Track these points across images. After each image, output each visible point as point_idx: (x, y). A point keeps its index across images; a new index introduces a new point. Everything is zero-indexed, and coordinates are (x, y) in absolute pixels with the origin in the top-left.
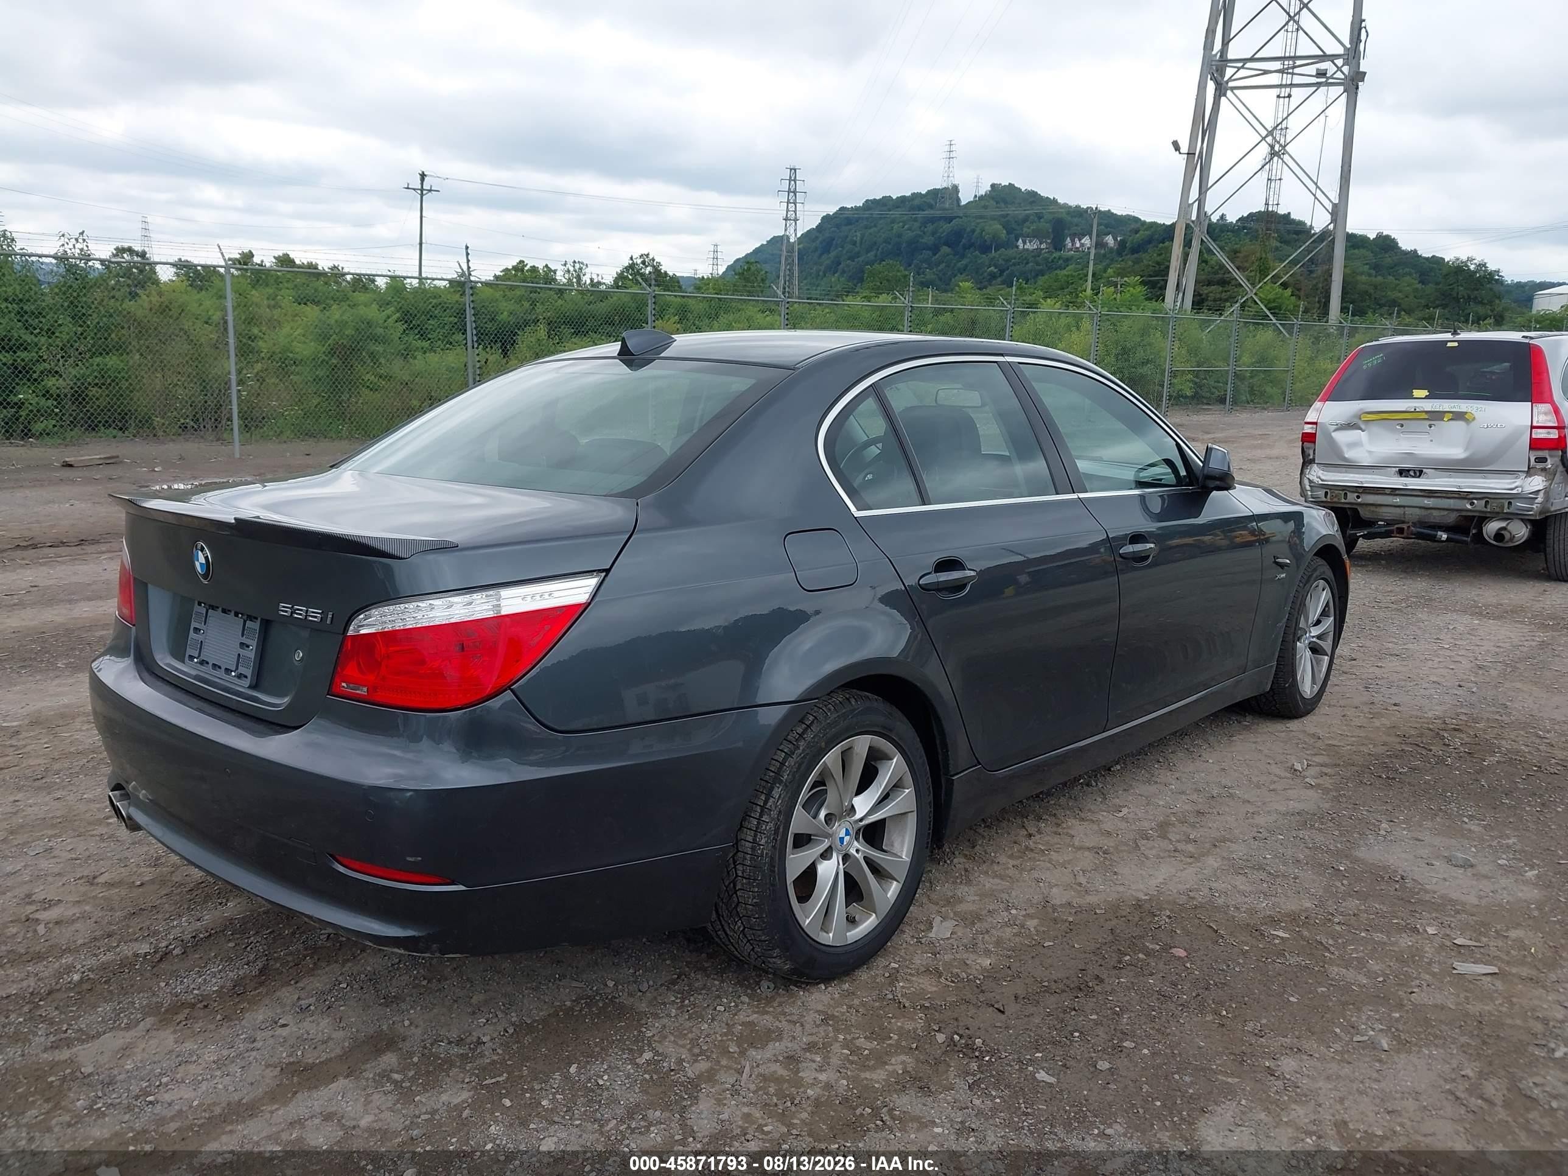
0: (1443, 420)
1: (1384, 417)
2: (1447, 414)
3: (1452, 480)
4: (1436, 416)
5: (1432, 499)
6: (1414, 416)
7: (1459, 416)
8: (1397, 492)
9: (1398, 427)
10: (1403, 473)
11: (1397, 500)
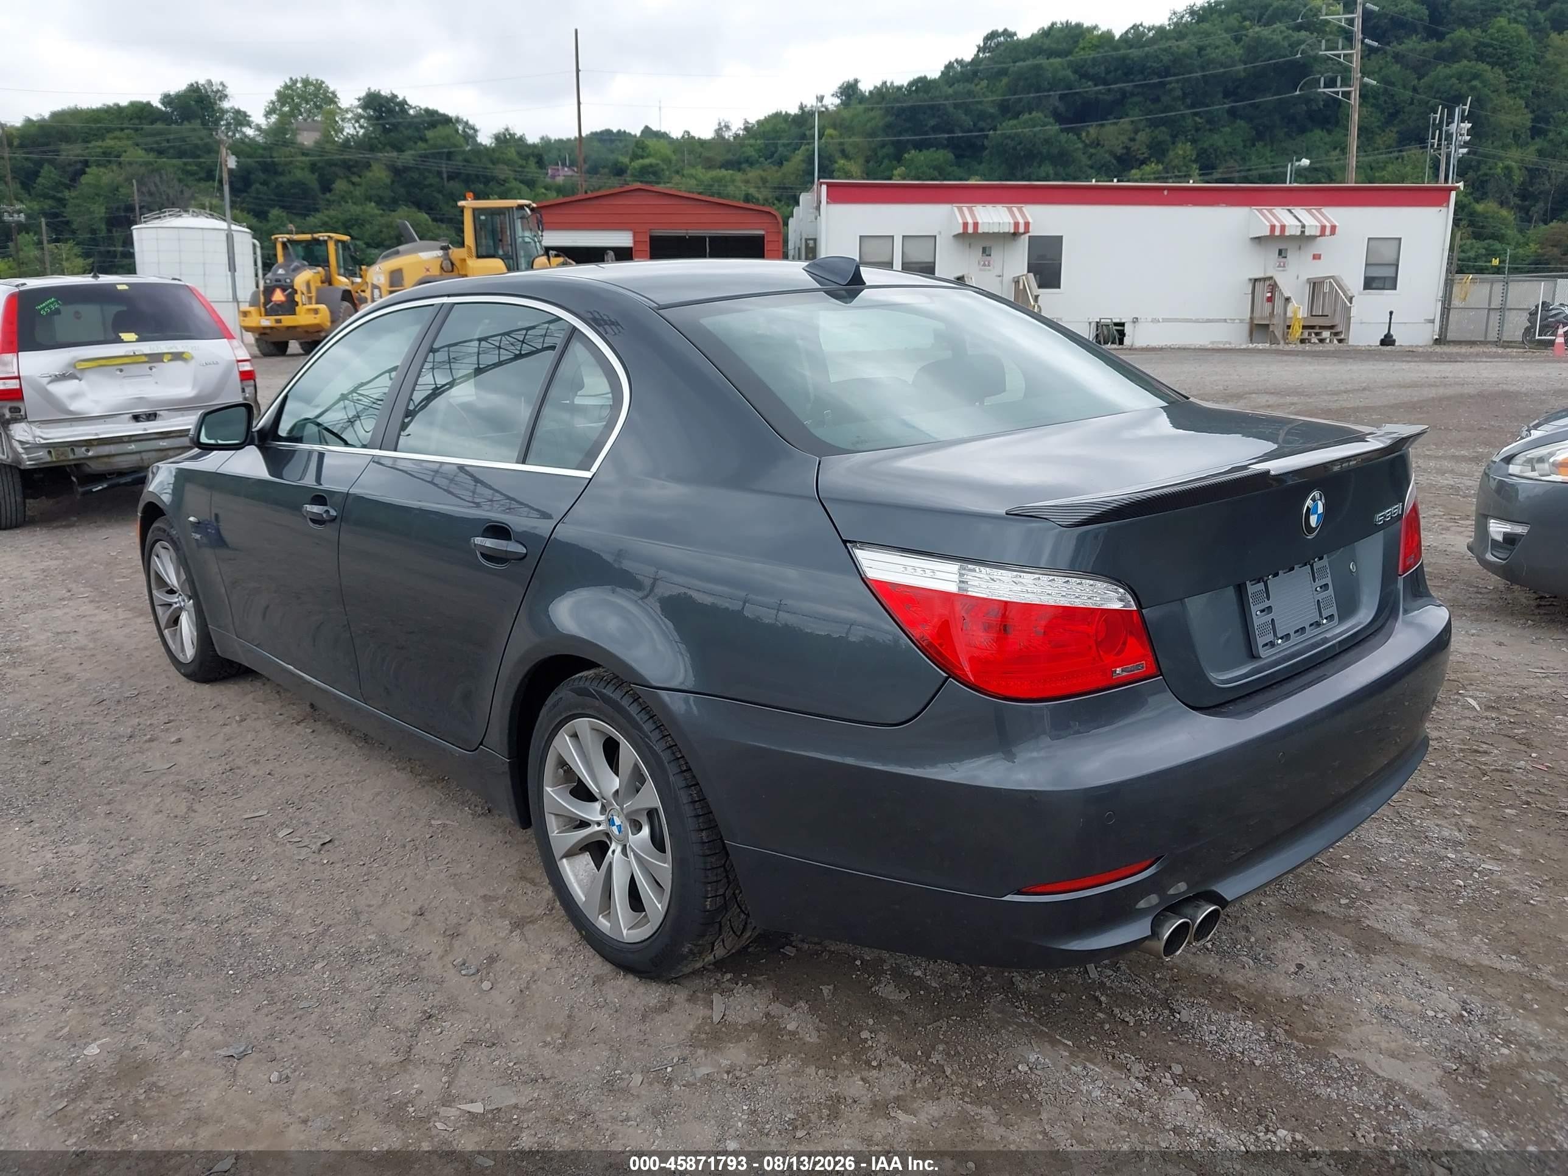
0: (163, 361)
1: (101, 364)
2: (166, 356)
3: (185, 418)
4: (156, 358)
5: (167, 440)
6: (134, 359)
7: (178, 356)
8: (133, 438)
9: (118, 373)
10: (136, 418)
11: (132, 447)
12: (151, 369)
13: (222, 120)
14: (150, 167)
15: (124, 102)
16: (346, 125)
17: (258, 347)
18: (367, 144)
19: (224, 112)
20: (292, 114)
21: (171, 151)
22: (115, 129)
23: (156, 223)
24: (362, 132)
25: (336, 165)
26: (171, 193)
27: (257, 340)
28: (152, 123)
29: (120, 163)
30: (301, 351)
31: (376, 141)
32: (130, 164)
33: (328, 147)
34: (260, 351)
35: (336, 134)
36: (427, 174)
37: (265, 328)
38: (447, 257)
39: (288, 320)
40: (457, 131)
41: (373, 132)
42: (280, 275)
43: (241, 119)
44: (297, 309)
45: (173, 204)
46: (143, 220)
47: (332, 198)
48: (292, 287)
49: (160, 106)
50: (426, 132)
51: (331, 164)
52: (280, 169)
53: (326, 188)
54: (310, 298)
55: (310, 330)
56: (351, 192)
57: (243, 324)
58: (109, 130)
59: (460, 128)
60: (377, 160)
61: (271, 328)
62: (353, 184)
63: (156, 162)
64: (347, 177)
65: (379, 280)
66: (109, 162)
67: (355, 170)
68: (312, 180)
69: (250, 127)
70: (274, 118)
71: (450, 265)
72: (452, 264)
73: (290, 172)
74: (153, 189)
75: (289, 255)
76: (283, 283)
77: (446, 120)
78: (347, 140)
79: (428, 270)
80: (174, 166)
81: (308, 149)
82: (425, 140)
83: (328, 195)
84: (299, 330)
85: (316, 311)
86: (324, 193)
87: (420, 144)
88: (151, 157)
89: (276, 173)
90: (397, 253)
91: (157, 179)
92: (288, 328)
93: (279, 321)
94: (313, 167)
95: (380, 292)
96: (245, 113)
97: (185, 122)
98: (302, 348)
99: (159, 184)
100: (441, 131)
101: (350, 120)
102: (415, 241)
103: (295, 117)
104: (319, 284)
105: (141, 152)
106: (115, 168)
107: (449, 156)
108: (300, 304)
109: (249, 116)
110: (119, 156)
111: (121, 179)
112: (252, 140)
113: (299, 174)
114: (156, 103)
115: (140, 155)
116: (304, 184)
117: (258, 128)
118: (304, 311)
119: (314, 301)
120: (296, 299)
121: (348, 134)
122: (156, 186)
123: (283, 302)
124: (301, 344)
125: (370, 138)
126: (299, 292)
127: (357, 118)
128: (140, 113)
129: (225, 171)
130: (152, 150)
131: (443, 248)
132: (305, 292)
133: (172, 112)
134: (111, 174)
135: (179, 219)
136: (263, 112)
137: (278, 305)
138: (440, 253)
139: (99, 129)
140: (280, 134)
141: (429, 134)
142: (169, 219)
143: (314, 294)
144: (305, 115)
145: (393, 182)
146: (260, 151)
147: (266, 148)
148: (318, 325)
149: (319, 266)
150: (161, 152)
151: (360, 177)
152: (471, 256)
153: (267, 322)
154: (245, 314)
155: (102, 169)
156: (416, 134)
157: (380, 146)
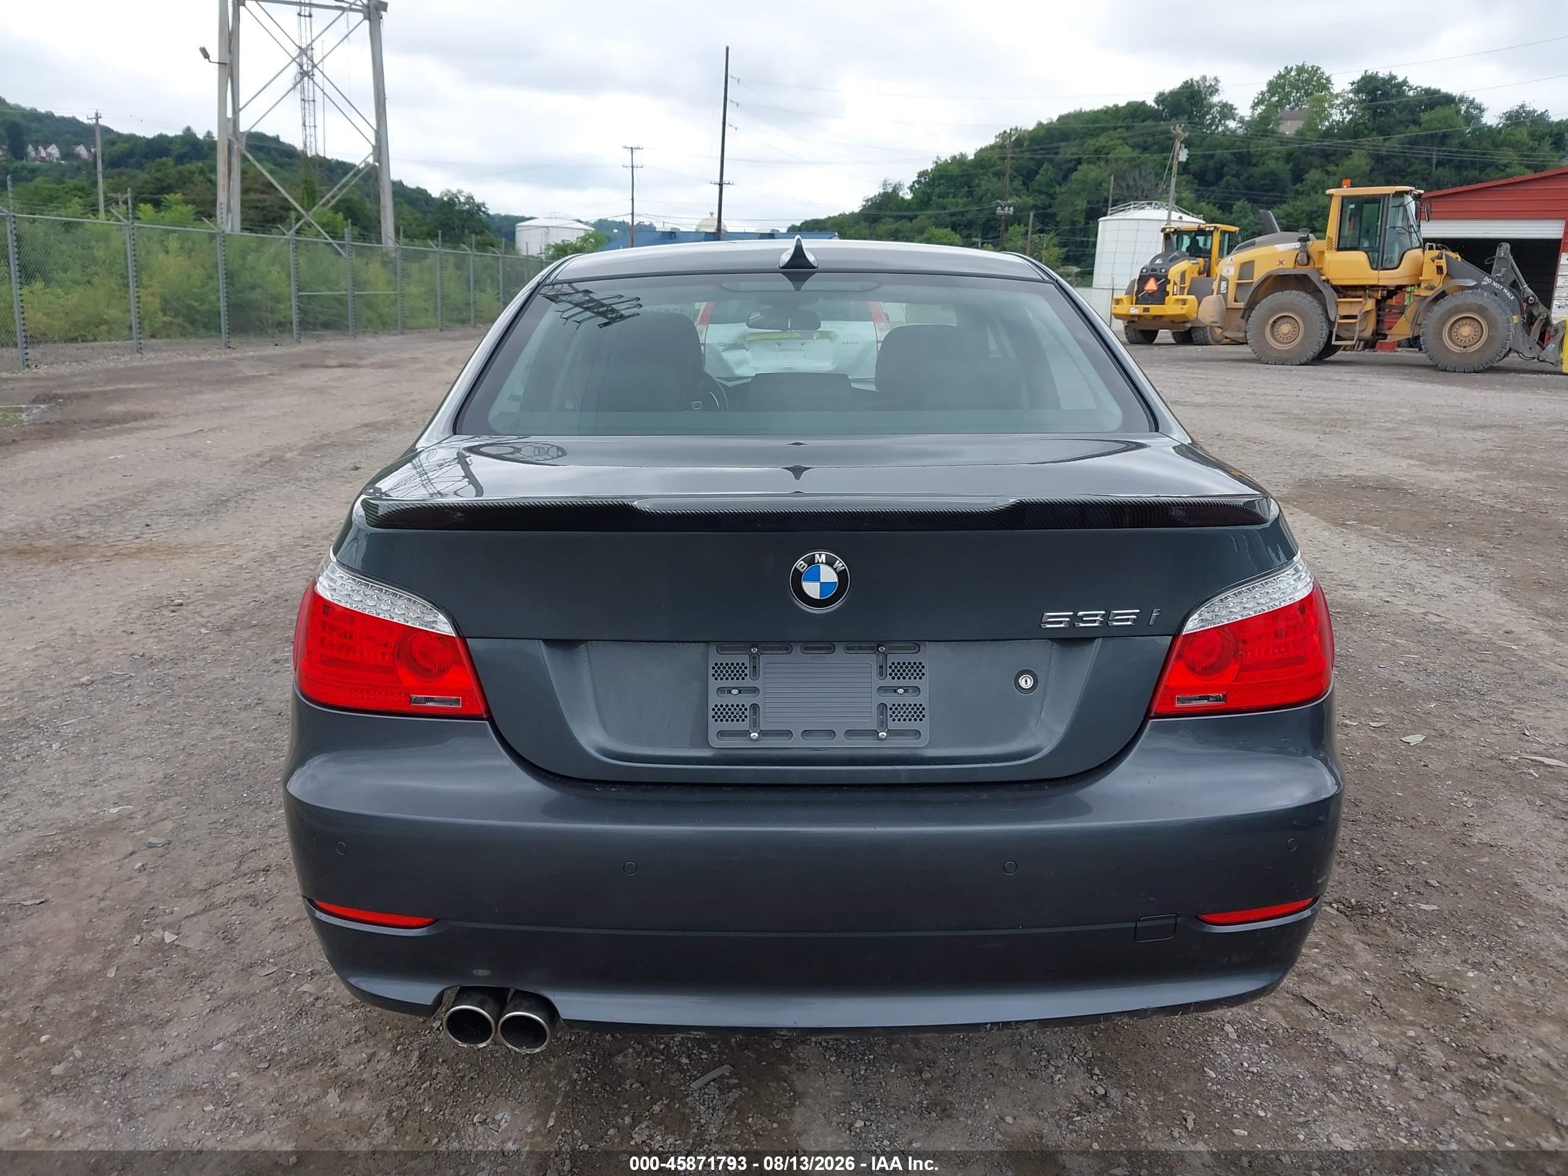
12: (802, 344)
13: (1208, 114)
14: (1133, 163)
15: (1122, 103)
16: (1333, 111)
17: (1126, 334)
18: (1353, 131)
19: (1211, 106)
20: (1280, 104)
21: (1155, 147)
22: (1110, 129)
23: (1120, 215)
24: (1349, 117)
25: (1313, 154)
26: (1146, 186)
27: (1126, 328)
28: (1143, 121)
29: (1108, 160)
30: (1173, 341)
31: (1362, 127)
32: (1116, 160)
33: (1309, 135)
34: (1128, 338)
35: (1321, 122)
36: (1413, 160)
37: (1133, 316)
38: (1304, 249)
39: (1155, 310)
40: (1458, 112)
41: (1360, 117)
42: (1158, 264)
43: (1227, 111)
44: (1167, 298)
45: (1146, 197)
46: (1109, 212)
47: (1301, 189)
48: (1166, 277)
49: (1153, 104)
50: (1422, 114)
51: (1308, 152)
52: (1254, 160)
53: (1298, 177)
54: (1182, 289)
55: (1177, 320)
56: (1324, 181)
57: (1113, 311)
58: (1104, 130)
59: (1463, 108)
60: (1360, 147)
61: (1139, 316)
62: (1328, 173)
63: (1139, 158)
64: (1323, 167)
65: (1228, 271)
66: (1099, 159)
67: (1333, 158)
68: (1284, 170)
69: (1234, 120)
70: (1260, 109)
71: (1305, 257)
72: (1309, 257)
73: (1264, 163)
74: (1131, 183)
75: (1171, 244)
76: (1158, 272)
77: (1448, 100)
78: (1331, 127)
79: (1281, 263)
80: (1155, 160)
81: (1289, 138)
82: (1416, 122)
83: (1298, 186)
84: (1165, 319)
85: (1184, 302)
86: (1295, 184)
87: (1412, 127)
88: (1135, 154)
89: (1249, 164)
90: (1253, 244)
91: (1137, 173)
92: (1155, 317)
93: (1146, 310)
94: (1289, 157)
95: (1228, 284)
96: (1232, 106)
97: (1174, 119)
98: (1174, 338)
99: (1137, 179)
100: (1440, 112)
101: (1338, 105)
102: (1274, 231)
103: (1283, 107)
104: (1196, 275)
105: (1128, 149)
106: (1102, 164)
107: (1444, 138)
108: (1171, 294)
109: (1235, 109)
110: (1108, 154)
111: (1105, 175)
112: (1234, 132)
113: (1272, 165)
114: (1151, 102)
115: (1127, 152)
116: (1275, 175)
117: (1242, 120)
118: (1172, 302)
119: (1186, 291)
120: (1168, 289)
121: (1333, 121)
122: (1134, 179)
123: (1154, 292)
124: (1173, 334)
125: (1357, 124)
126: (1172, 283)
127: (1346, 104)
128: (1136, 112)
129: (1175, 163)
130: (1138, 146)
131: (1300, 240)
132: (1178, 282)
133: (1164, 110)
134: (1098, 170)
135: (1142, 211)
136: (1251, 103)
137: (1150, 294)
138: (1298, 245)
139: (1096, 129)
140: (1261, 127)
141: (1425, 117)
142: (1132, 211)
143: (1187, 284)
144: (1293, 104)
145: (1372, 170)
146: (1238, 143)
147: (1246, 139)
148: (1184, 316)
149: (1200, 257)
150: (1145, 149)
151: (1337, 165)
152: (1330, 248)
153: (1135, 310)
154: (1118, 302)
155: (1092, 166)
156: (1410, 117)
157: (1366, 132)
